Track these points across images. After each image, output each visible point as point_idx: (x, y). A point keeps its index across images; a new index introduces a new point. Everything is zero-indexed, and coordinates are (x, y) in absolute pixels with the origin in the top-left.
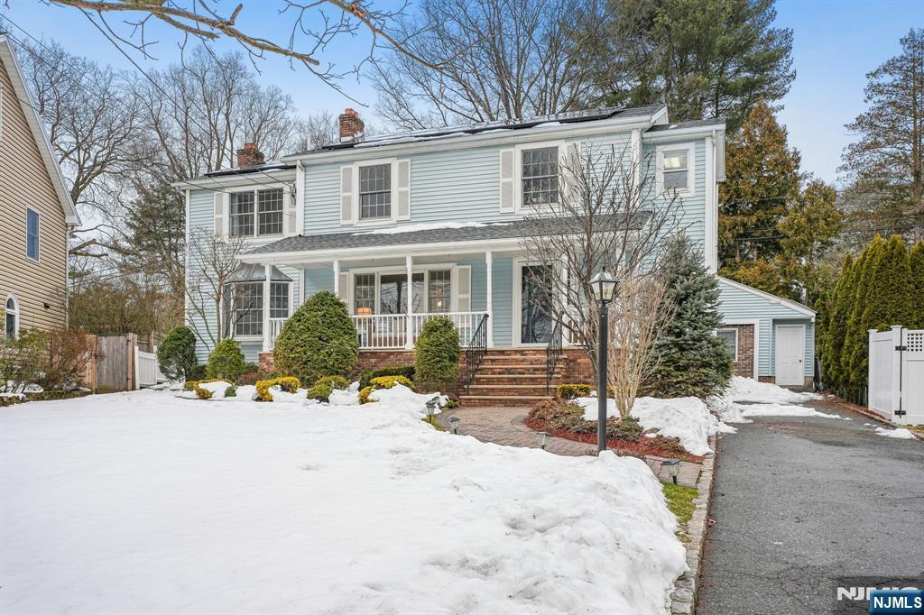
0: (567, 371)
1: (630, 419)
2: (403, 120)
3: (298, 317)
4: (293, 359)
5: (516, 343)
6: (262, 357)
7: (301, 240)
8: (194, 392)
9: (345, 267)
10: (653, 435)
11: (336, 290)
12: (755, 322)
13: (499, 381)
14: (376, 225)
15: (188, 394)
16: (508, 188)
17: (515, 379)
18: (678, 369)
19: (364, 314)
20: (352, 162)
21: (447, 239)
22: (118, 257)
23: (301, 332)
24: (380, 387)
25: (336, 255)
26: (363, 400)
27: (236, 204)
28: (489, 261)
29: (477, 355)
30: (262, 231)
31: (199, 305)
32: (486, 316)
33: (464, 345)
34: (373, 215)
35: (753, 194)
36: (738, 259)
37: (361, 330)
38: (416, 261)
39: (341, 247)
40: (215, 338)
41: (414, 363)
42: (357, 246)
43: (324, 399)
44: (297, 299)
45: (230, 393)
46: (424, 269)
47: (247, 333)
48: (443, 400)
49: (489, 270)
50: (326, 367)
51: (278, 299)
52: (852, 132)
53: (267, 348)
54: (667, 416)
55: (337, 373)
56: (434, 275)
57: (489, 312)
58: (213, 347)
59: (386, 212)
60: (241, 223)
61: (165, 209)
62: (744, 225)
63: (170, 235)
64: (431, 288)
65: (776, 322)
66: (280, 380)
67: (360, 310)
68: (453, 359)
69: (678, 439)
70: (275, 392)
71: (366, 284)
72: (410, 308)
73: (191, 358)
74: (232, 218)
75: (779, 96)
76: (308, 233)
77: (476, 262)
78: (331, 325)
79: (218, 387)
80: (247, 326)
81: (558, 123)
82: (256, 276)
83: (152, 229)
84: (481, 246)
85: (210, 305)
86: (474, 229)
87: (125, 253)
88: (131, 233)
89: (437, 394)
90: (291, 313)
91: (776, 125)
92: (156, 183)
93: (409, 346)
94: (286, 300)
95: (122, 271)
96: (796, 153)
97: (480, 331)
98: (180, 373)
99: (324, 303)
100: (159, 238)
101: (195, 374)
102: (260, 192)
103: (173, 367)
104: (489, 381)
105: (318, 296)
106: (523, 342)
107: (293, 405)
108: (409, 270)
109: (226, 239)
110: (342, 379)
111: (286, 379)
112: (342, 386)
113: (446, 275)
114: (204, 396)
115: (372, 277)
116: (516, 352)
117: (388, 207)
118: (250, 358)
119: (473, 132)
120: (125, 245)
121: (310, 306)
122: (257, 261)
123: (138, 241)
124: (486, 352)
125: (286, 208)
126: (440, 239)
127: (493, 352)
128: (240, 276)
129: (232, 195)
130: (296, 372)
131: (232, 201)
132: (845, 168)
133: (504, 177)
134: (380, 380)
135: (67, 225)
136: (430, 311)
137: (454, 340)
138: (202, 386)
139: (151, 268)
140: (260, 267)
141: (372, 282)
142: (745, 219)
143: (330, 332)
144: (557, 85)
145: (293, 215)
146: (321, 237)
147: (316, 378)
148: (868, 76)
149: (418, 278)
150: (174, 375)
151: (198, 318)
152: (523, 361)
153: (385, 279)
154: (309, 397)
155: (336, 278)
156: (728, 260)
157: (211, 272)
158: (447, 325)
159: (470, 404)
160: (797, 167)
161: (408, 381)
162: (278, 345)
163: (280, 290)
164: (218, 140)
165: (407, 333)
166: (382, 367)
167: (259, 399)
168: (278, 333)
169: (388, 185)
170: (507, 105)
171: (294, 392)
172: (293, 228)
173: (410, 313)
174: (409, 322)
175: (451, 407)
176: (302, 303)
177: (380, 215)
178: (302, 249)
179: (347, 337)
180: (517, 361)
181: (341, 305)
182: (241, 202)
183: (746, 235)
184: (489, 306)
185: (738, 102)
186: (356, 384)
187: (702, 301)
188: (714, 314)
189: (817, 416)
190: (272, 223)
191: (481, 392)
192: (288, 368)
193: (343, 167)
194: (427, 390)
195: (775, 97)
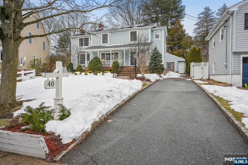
0: (138, 70)
1: (144, 77)
2: (111, 23)
3: (92, 61)
4: (91, 68)
5: (130, 65)
6: (85, 68)
7: (92, 47)
8: (74, 74)
9: (100, 52)
10: (146, 79)
11: (98, 56)
12: (175, 62)
13: (126, 72)
14: (105, 45)
15: (73, 74)
16: (128, 38)
17: (129, 71)
18: (155, 69)
19: (103, 60)
20: (101, 33)
21: (117, 47)
22: (56, 49)
23: (92, 63)
24: (106, 72)
25: (98, 50)
26: (103, 75)
27: (80, 40)
28: (124, 51)
29: (122, 67)
30: (85, 45)
31: (74, 59)
32: (124, 61)
33: (120, 66)
34: (105, 43)
35: (176, 37)
36: (174, 50)
37: (103, 63)
38: (112, 51)
39: (99, 49)
40: (77, 65)
41: (111, 69)
42: (102, 48)
43: (96, 75)
44: (91, 58)
45: (80, 74)
46: (114, 52)
47: (82, 64)
48: (116, 75)
49: (124, 53)
50: (96, 69)
51: (88, 58)
52: (195, 26)
53: (86, 66)
54: (149, 76)
55: (99, 70)
56: (115, 53)
57: (124, 60)
58: (77, 66)
59: (107, 42)
60: (81, 44)
61: (65, 39)
62: (175, 43)
63: (66, 45)
64: (115, 56)
65: (178, 62)
66: (89, 71)
67: (102, 60)
68: (118, 68)
69: (150, 79)
70: (88, 73)
71: (103, 55)
72: (111, 59)
73: (72, 68)
74: (79, 43)
75: (183, 18)
76: (93, 46)
77: (122, 51)
78: (97, 62)
79: (78, 73)
80: (82, 63)
81: (136, 27)
82: (84, 53)
83: (62, 43)
84: (123, 49)
85: (76, 59)
86: (122, 45)
87: (57, 48)
88: (58, 44)
89: (115, 74)
90: (90, 60)
91: (181, 25)
92: (63, 35)
93: (111, 66)
94: (89, 58)
95: (56, 52)
96: (185, 30)
97: (123, 63)
98: (70, 71)
99: (96, 58)
100: (64, 45)
101: (73, 71)
102: (85, 38)
103: (69, 70)
104: (124, 72)
105: (95, 57)
106: (131, 65)
107: (91, 76)
108: (111, 52)
109: (79, 47)
110: (99, 71)
111: (90, 71)
112: (99, 72)
113: (118, 53)
114: (76, 74)
115: (105, 54)
116: (129, 67)
117: (107, 41)
118: (83, 68)
119: (122, 28)
120: (57, 47)
121: (94, 59)
122: (84, 51)
123: (59, 46)
124: (124, 67)
125: (89, 41)
126: (116, 47)
127: (125, 67)
128: (81, 53)
129: (79, 39)
130: (91, 70)
131: (79, 40)
132: (194, 33)
133: (127, 36)
134: (106, 71)
135: (49, 44)
136: (115, 60)
137: (118, 65)
138: (75, 73)
139: (62, 51)
140: (85, 52)
141: (105, 55)
142: (175, 42)
143: (97, 63)
144: (140, 16)
145: (90, 43)
146: (95, 47)
147: (95, 71)
148: (198, 15)
149: (112, 54)
150: (69, 71)
151: (74, 61)
152: (130, 68)
153: (107, 54)
154: (94, 74)
155: (98, 54)
156: (172, 50)
157: (76, 53)
158: (117, 62)
159: (121, 75)
160: (185, 32)
161: (110, 71)
162: (88, 66)
163: (88, 56)
164: (75, 26)
165: (111, 63)
166: (106, 69)
167: (85, 75)
168: (88, 64)
169: (107, 38)
170: (130, 20)
171: (91, 73)
172: (90, 45)
173: (111, 60)
174: (111, 62)
175: (118, 76)
176: (92, 58)
177: (106, 43)
178: (92, 49)
179: (100, 64)
180: (129, 68)
181: (99, 59)
182: (81, 40)
183: (175, 45)
184: (124, 59)
185: (175, 19)
186: (102, 72)
187: (159, 58)
188: (161, 60)
189: (180, 78)
190: (87, 44)
191: (123, 73)
192: (90, 69)
193: (99, 34)
194: (114, 73)
195: (182, 18)
